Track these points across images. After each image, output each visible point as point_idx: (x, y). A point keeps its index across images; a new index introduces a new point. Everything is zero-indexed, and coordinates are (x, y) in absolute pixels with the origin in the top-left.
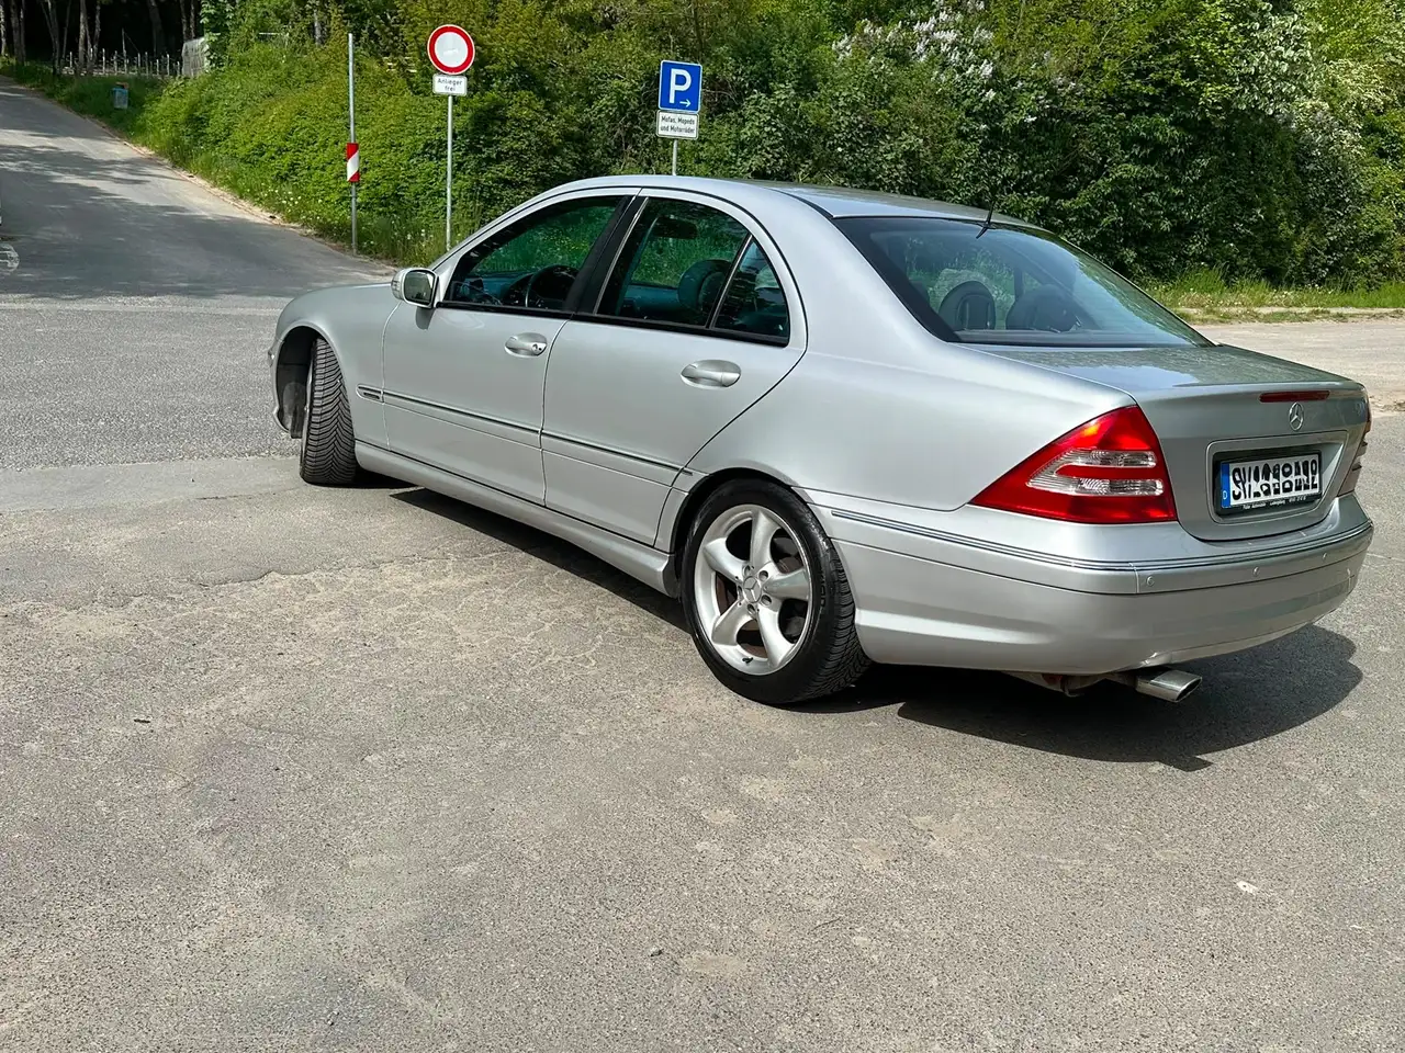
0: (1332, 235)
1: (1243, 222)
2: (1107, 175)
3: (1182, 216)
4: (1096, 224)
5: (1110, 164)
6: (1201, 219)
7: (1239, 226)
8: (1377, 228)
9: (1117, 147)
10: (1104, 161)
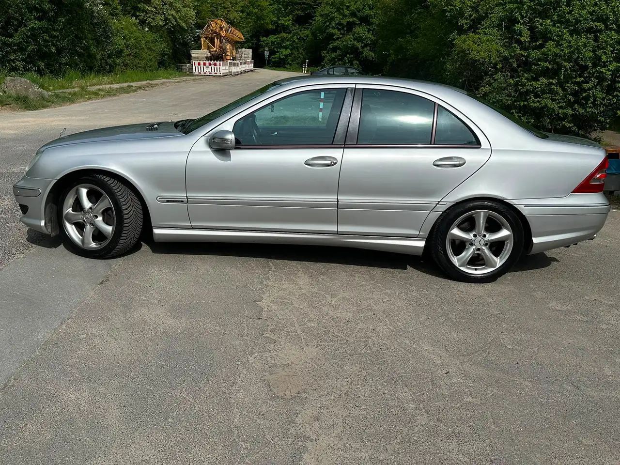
0: (108, 51)
1: (79, 47)
2: (26, 26)
3: (57, 45)
4: (25, 50)
5: (26, 20)
6: (65, 46)
7: (78, 49)
8: (120, 47)
9: (26, 12)
10: (22, 19)
